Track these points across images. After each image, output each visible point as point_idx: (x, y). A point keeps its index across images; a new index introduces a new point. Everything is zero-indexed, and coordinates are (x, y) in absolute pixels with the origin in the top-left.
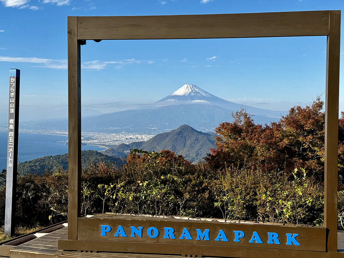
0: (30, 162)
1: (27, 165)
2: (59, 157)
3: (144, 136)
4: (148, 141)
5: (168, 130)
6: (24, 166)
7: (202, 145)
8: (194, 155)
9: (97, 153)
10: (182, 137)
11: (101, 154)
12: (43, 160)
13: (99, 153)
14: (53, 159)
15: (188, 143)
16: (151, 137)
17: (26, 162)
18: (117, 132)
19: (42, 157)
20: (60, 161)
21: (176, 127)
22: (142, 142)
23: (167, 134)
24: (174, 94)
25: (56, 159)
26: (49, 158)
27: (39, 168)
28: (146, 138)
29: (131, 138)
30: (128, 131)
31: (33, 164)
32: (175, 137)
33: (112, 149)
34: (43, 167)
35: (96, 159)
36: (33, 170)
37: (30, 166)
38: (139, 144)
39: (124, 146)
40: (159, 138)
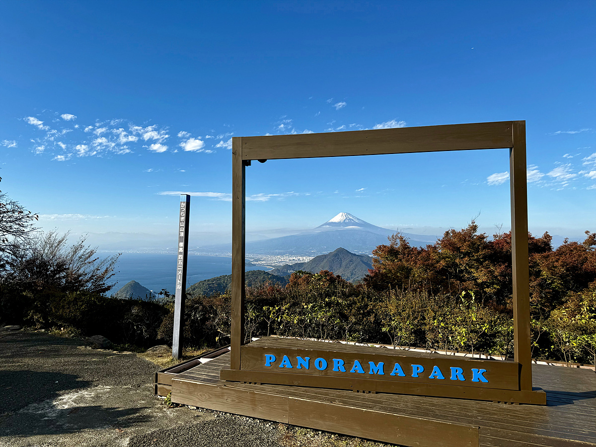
0: (208, 280)
3: (305, 258)
4: (308, 262)
5: (326, 253)
6: (204, 284)
7: (356, 266)
8: (349, 275)
9: (265, 273)
10: (338, 258)
11: (268, 274)
12: (220, 279)
13: (267, 272)
15: (344, 264)
16: (311, 258)
17: (205, 281)
18: (282, 254)
19: (219, 276)
21: (333, 250)
22: (304, 263)
23: (325, 256)
24: (330, 221)
25: (230, 278)
26: (224, 277)
27: (216, 285)
28: (306, 259)
29: (293, 260)
30: (291, 254)
31: (211, 282)
32: (332, 258)
33: (278, 269)
34: (219, 284)
35: (264, 277)
36: (210, 287)
37: (208, 284)
39: (288, 267)
40: (318, 260)
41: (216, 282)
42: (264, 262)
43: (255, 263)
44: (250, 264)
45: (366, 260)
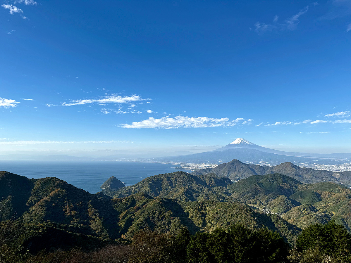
1: (151, 178)
2: (166, 174)
7: (245, 171)
8: (240, 176)
10: (233, 166)
14: (163, 176)
15: (237, 169)
24: (232, 143)
27: (156, 180)
29: (208, 166)
30: (207, 163)
38: (211, 169)
39: (203, 170)
40: (221, 166)
41: (156, 178)
42: (190, 167)
43: (185, 168)
44: (181, 168)
45: (251, 168)
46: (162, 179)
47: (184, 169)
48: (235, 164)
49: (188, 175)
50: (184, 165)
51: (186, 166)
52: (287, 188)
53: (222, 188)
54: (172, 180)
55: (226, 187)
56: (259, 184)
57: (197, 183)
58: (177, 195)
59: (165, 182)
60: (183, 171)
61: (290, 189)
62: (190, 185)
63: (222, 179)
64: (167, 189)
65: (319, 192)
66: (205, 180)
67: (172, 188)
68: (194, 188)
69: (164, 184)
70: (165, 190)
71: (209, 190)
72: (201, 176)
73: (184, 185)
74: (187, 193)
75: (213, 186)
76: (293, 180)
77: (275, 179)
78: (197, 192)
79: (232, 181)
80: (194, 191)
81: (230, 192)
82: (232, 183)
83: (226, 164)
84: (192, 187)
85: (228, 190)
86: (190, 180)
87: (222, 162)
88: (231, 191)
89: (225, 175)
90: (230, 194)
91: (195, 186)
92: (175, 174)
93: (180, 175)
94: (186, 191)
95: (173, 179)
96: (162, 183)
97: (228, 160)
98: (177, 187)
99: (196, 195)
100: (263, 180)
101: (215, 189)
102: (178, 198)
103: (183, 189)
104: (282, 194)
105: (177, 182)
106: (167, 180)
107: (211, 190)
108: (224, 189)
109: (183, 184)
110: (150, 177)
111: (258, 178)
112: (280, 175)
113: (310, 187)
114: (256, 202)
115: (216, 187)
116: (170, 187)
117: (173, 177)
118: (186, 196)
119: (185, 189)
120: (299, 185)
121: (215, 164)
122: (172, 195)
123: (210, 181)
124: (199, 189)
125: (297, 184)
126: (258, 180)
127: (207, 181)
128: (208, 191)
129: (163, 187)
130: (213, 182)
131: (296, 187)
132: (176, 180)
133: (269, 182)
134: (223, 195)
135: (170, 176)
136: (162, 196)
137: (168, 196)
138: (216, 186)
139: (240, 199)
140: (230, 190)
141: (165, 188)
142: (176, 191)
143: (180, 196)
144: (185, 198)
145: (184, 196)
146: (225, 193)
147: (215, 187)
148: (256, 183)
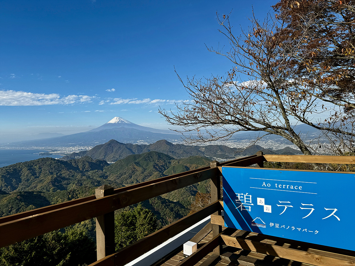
2: (26, 163)
7: (123, 151)
8: (118, 157)
10: (110, 146)
14: (22, 164)
15: (114, 150)
18: (73, 146)
20: (27, 165)
24: (108, 123)
27: (12, 170)
29: (81, 149)
31: (8, 168)
32: (107, 147)
33: (67, 156)
38: (85, 152)
39: (75, 154)
40: (97, 148)
41: (13, 168)
42: (59, 152)
43: (52, 152)
44: (48, 154)
45: (129, 147)
46: (21, 169)
47: (51, 154)
48: (113, 144)
49: (55, 161)
50: (51, 150)
51: (54, 151)
52: (161, 164)
53: (97, 171)
54: (35, 169)
55: (102, 170)
56: (135, 163)
57: (68, 170)
58: (41, 185)
59: (25, 172)
60: (50, 157)
61: (164, 165)
62: (59, 173)
63: (98, 161)
64: (28, 180)
65: (188, 165)
66: (78, 165)
67: (35, 178)
68: (64, 175)
69: (24, 175)
70: (26, 181)
71: (82, 175)
72: (73, 161)
73: (52, 173)
74: (55, 182)
75: (88, 171)
76: (167, 156)
77: (151, 157)
78: (67, 179)
79: (108, 162)
80: (64, 179)
81: (106, 175)
82: (109, 164)
83: (102, 145)
84: (61, 174)
85: (104, 173)
86: (59, 167)
87: (97, 143)
88: (108, 174)
89: (101, 158)
90: (107, 177)
91: (65, 173)
92: (39, 162)
93: (46, 162)
94: (54, 180)
95: (37, 167)
96: (22, 173)
97: (105, 141)
98: (42, 176)
99: (66, 183)
100: (140, 159)
101: (90, 173)
102: (43, 189)
103: (50, 178)
104: (157, 171)
105: (41, 170)
106: (28, 170)
107: (85, 175)
108: (100, 172)
109: (50, 172)
110: (4, 167)
111: (135, 157)
112: (156, 152)
113: (181, 162)
114: (132, 181)
115: (91, 172)
116: (33, 177)
117: (36, 165)
118: (54, 185)
119: (52, 177)
120: (172, 161)
121: (91, 145)
122: (35, 187)
123: (83, 166)
124: (69, 176)
125: (170, 160)
126: (135, 159)
127: (80, 166)
128: (82, 177)
129: (23, 178)
130: (87, 166)
131: (170, 163)
132: (40, 168)
133: (146, 160)
134: (99, 179)
135: (32, 164)
136: (22, 189)
137: (29, 188)
138: (91, 170)
139: (117, 181)
140: (106, 173)
141: (26, 180)
142: (41, 181)
143: (45, 186)
144: (52, 188)
145: (51, 186)
146: (100, 177)
147: (89, 171)
148: (133, 162)
